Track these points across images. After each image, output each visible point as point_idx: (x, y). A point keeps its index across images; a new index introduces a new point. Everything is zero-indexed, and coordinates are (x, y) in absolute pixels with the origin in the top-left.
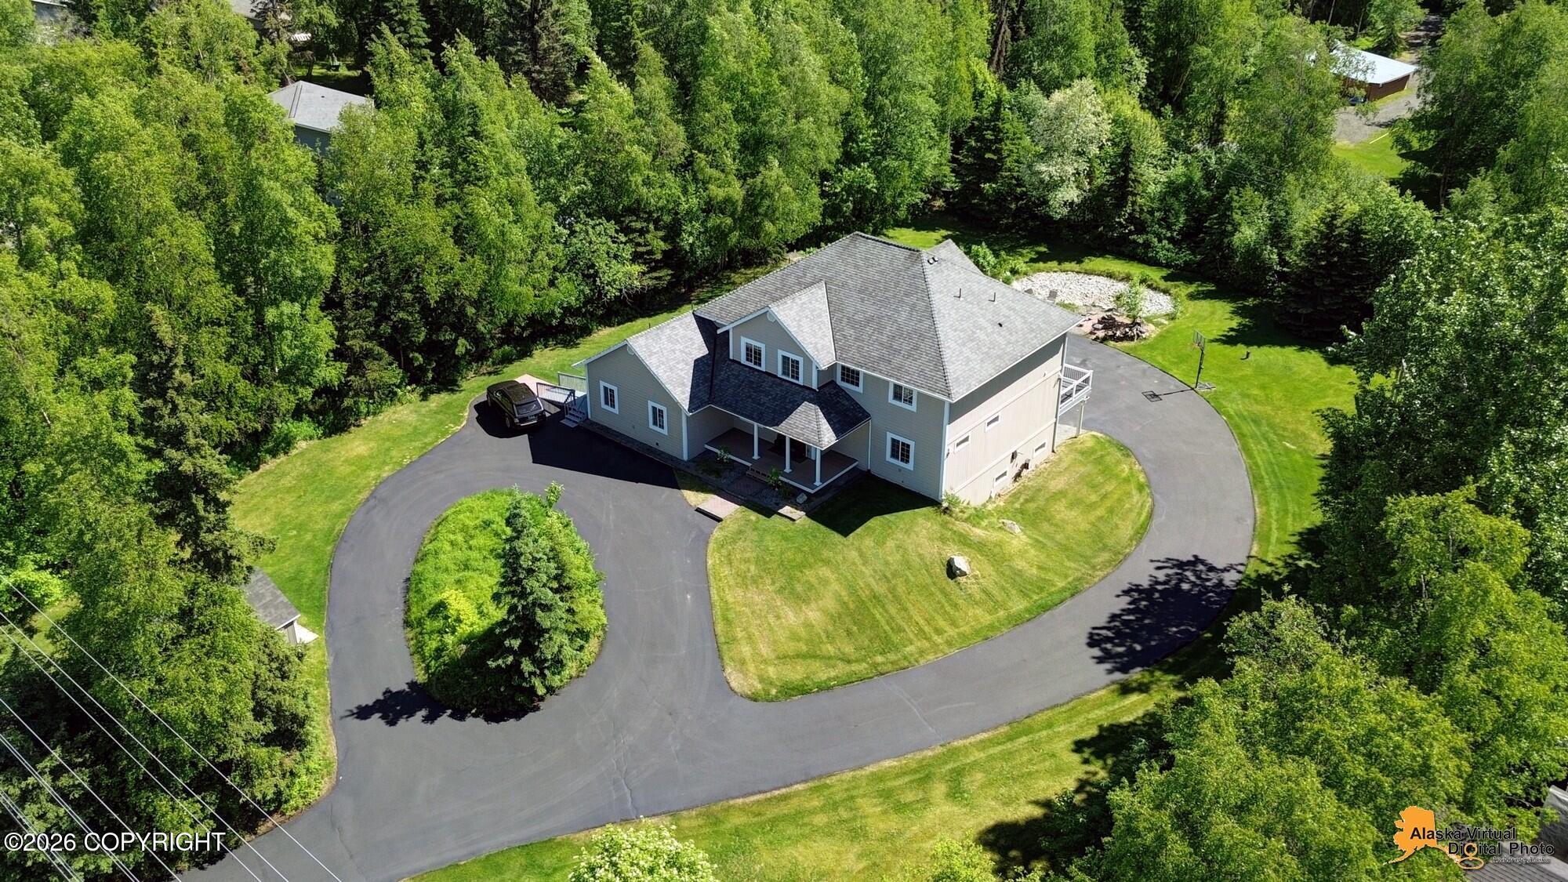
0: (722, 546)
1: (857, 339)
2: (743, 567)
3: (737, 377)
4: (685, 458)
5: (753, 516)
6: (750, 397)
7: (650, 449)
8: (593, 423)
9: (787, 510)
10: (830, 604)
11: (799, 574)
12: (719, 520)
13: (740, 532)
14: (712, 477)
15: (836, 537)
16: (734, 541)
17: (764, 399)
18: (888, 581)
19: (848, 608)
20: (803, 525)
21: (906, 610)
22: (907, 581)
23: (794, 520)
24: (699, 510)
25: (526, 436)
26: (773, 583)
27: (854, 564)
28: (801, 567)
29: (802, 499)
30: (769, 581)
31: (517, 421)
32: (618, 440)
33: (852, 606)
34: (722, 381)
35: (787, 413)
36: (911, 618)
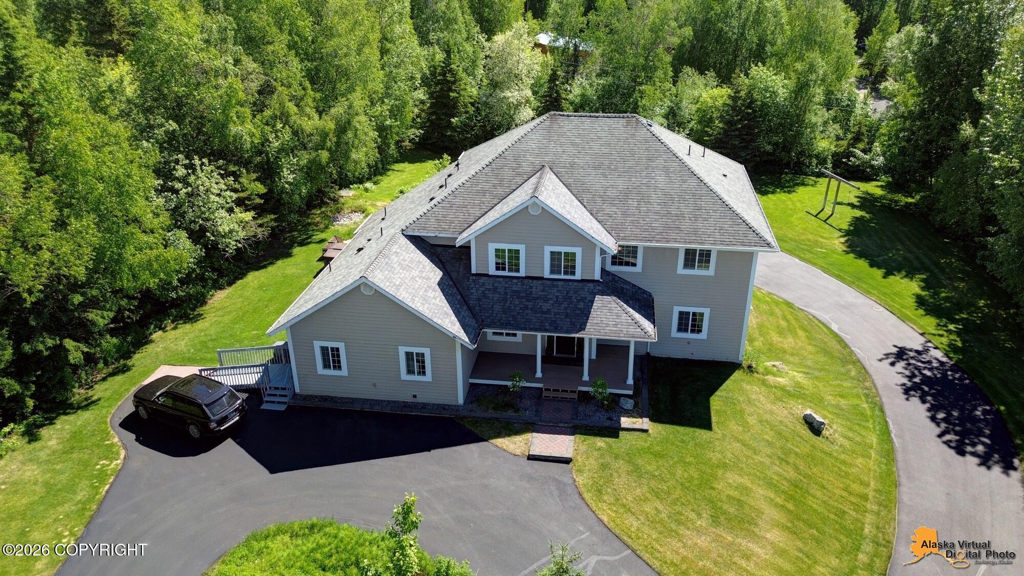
0: (600, 491)
1: (625, 214)
2: (648, 508)
3: (495, 290)
4: (461, 401)
5: (600, 442)
6: (526, 307)
7: (406, 405)
8: (306, 398)
9: (625, 422)
10: (771, 513)
11: (714, 494)
12: (567, 461)
13: (604, 467)
14: (511, 413)
15: (702, 434)
16: (609, 481)
17: (546, 306)
18: (788, 463)
19: (790, 512)
20: (659, 433)
21: (823, 487)
22: (797, 454)
23: (646, 431)
24: (531, 458)
25: (229, 440)
26: (699, 515)
27: (747, 457)
28: (707, 482)
29: (629, 404)
30: (693, 516)
31: (213, 425)
32: (357, 408)
33: (790, 506)
34: (479, 300)
35: (585, 314)
36: (834, 494)
